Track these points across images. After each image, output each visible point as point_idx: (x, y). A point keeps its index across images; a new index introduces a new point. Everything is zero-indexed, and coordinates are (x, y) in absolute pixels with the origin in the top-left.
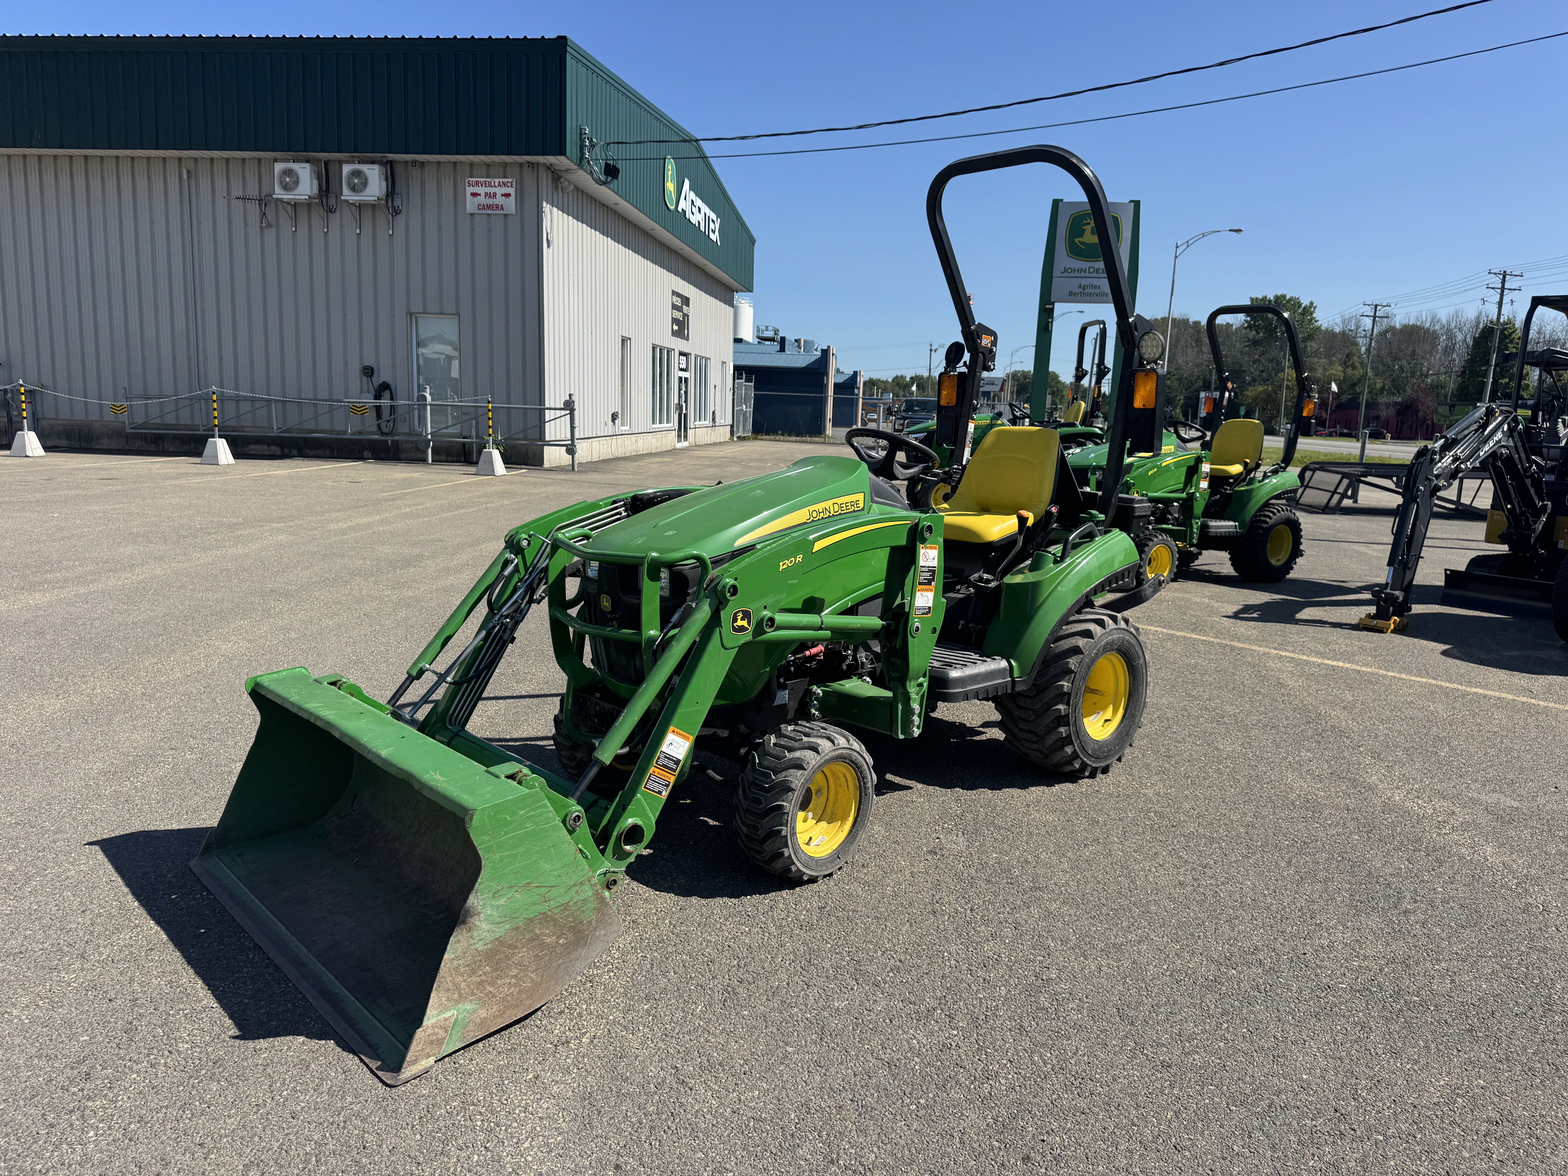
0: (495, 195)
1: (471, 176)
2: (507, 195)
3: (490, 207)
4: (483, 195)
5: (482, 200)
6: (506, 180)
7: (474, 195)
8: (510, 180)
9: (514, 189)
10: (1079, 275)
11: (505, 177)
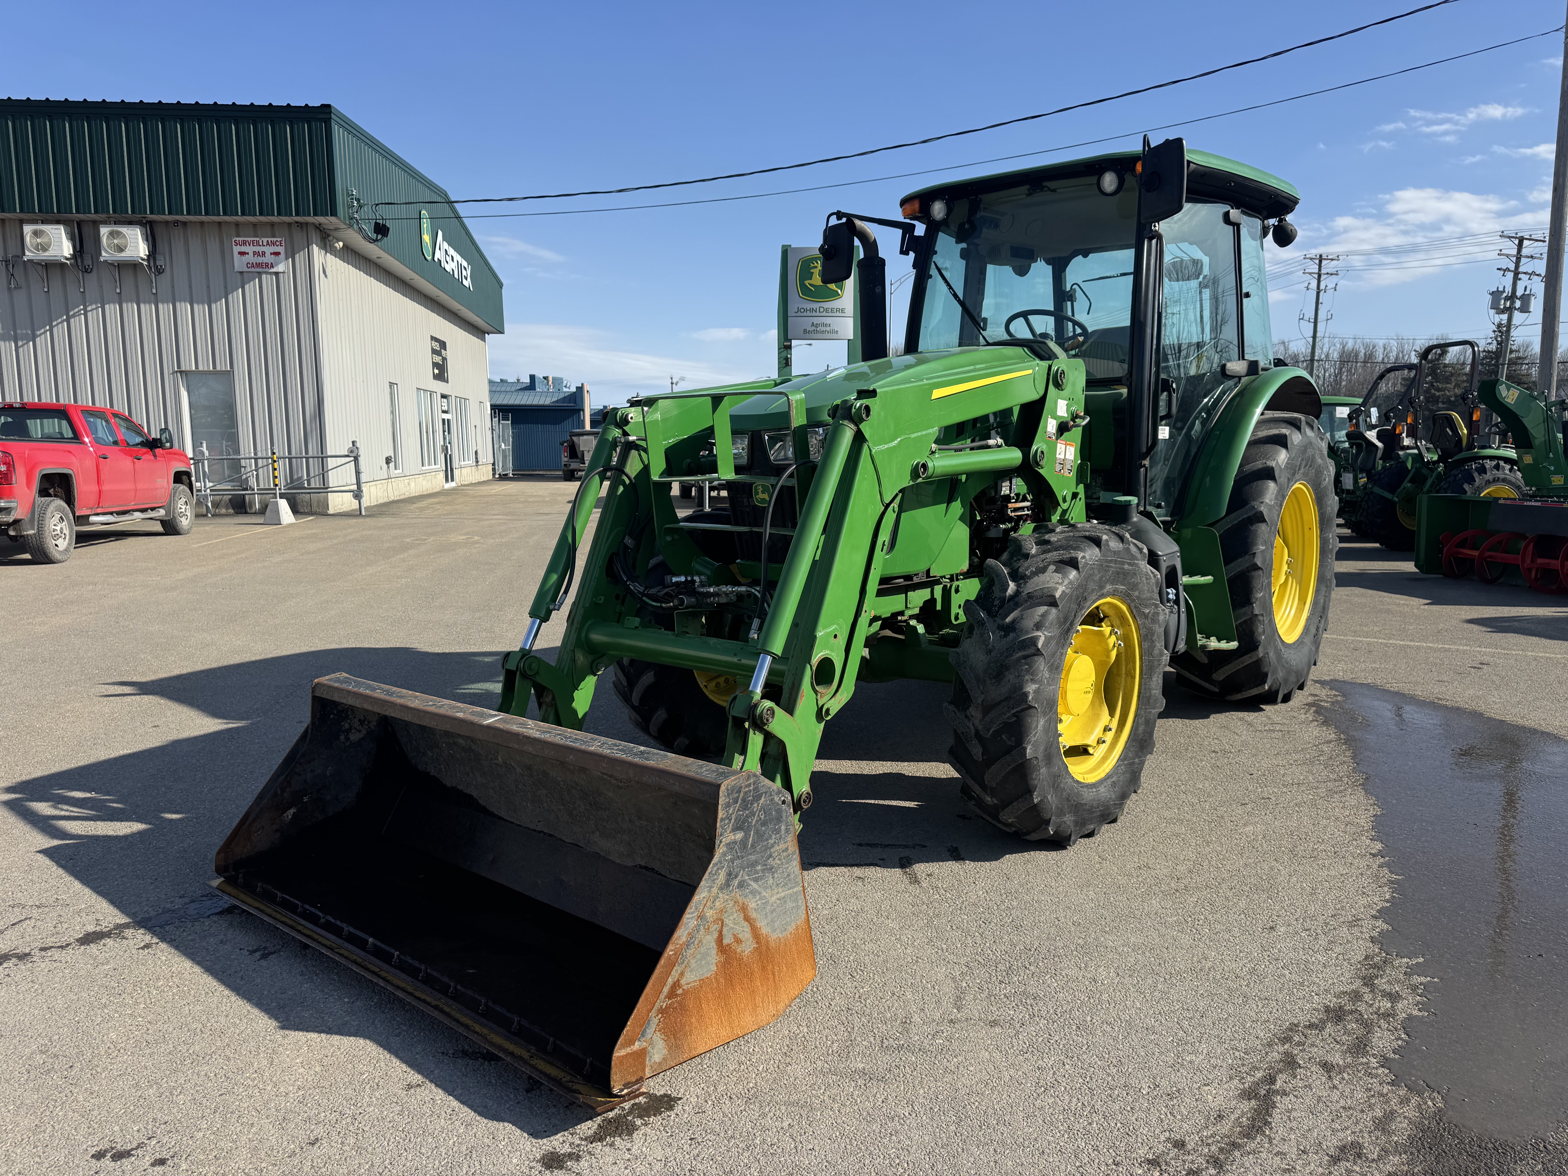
0: (264, 254)
1: (238, 236)
2: (277, 254)
3: (259, 265)
4: (251, 254)
5: (250, 258)
6: (275, 239)
7: (242, 253)
8: (279, 239)
9: (282, 247)
10: (811, 314)
11: (274, 236)
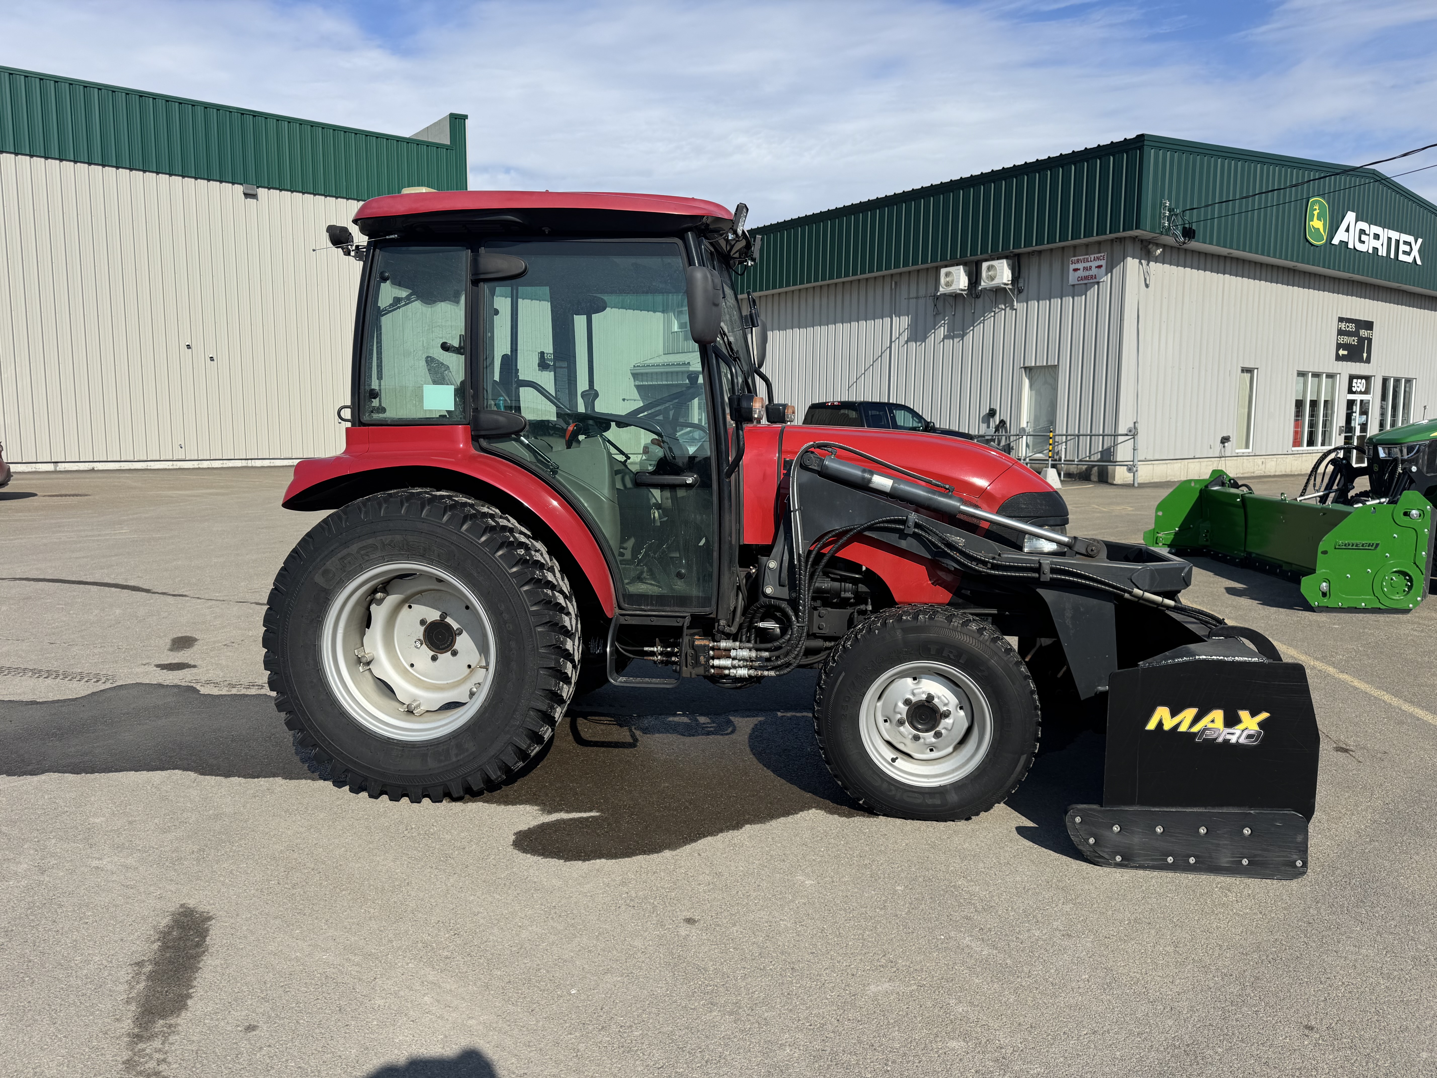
0: (1091, 268)
1: (1074, 256)
2: (1100, 267)
3: (1086, 278)
4: (1082, 269)
5: (1080, 273)
6: (1100, 255)
7: (1075, 270)
8: (1102, 254)
9: (1105, 261)
11: (1099, 253)
